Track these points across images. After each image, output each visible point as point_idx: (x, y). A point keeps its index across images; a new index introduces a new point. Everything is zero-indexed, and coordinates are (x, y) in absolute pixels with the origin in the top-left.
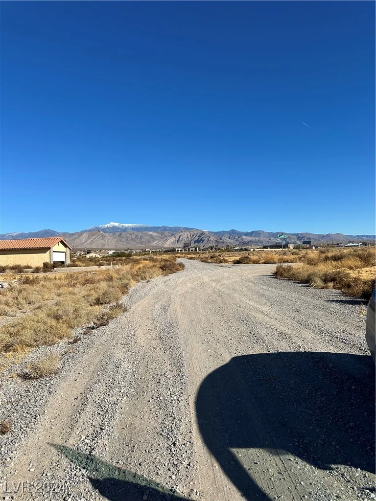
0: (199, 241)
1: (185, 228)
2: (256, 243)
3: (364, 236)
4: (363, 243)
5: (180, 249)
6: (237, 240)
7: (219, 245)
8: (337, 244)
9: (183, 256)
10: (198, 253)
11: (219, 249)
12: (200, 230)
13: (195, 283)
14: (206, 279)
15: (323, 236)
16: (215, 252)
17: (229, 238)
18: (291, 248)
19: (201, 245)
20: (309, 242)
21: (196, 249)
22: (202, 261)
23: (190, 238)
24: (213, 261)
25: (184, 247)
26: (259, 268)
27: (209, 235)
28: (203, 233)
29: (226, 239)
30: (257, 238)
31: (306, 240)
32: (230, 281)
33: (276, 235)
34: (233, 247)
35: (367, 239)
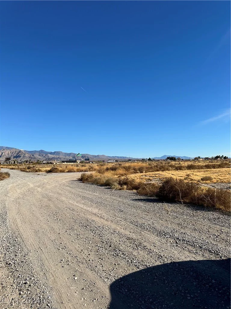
0: (17, 156)
1: (7, 147)
2: (57, 159)
3: (116, 157)
4: (116, 161)
5: (2, 162)
6: (44, 157)
7: (32, 160)
8: (103, 161)
9: (5, 167)
10: (17, 165)
11: (32, 162)
12: (18, 149)
13: (23, 189)
14: (32, 186)
15: (95, 156)
16: (29, 164)
17: (39, 156)
18: (78, 162)
19: (19, 160)
20: (88, 159)
21: (15, 162)
22: (22, 171)
23: (10, 154)
24: (31, 171)
25: (6, 161)
26: (66, 175)
27: (25, 153)
28: (20, 151)
29: (37, 156)
30: (58, 156)
31: (86, 158)
32: (51, 186)
33: (69, 154)
34: (42, 161)
35: (117, 158)
